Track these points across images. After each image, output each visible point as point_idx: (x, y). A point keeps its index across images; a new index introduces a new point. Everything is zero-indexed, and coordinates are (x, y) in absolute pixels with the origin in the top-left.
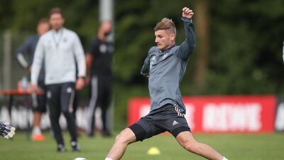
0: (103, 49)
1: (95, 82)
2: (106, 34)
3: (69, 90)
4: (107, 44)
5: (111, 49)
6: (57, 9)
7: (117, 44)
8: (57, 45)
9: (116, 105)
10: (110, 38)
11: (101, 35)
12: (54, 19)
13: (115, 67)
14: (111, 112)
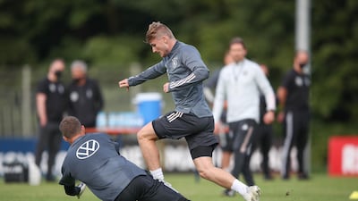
0: (299, 81)
1: (290, 119)
2: (302, 66)
3: (245, 127)
4: (303, 76)
5: (308, 82)
6: (239, 39)
7: (314, 76)
8: (236, 79)
9: (313, 144)
10: (307, 70)
11: (297, 67)
12: (235, 50)
13: (312, 102)
14: (308, 152)
